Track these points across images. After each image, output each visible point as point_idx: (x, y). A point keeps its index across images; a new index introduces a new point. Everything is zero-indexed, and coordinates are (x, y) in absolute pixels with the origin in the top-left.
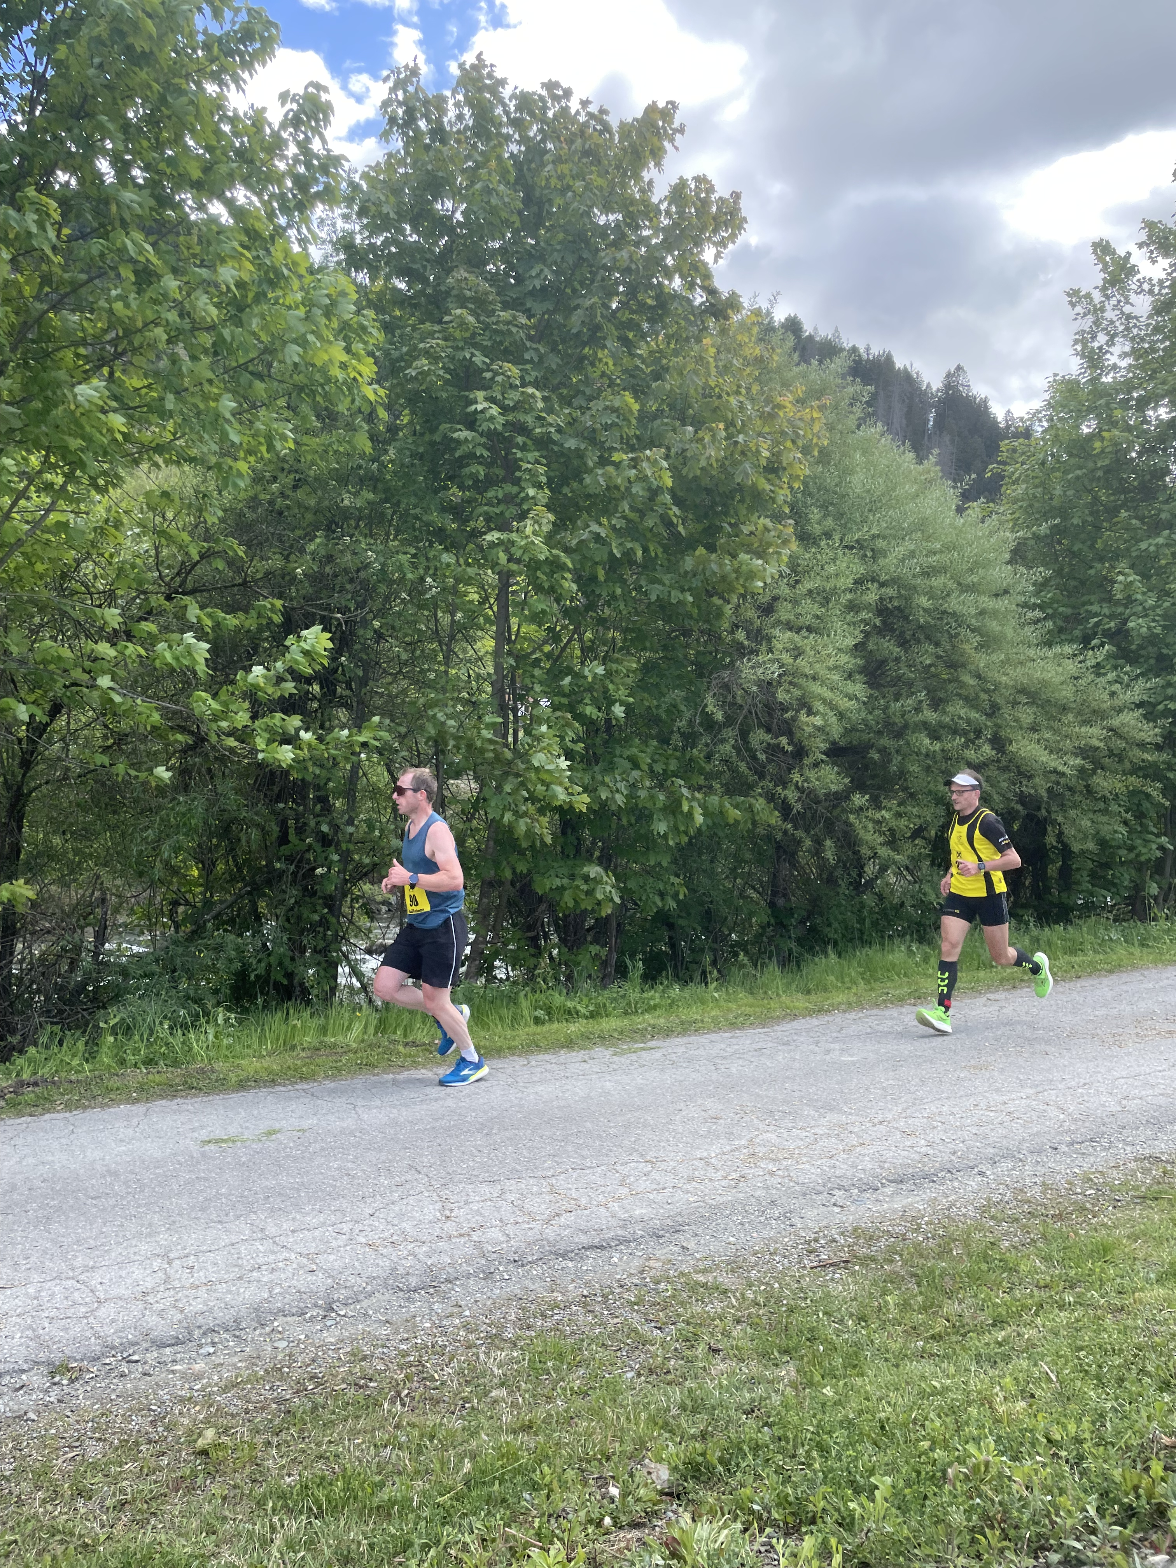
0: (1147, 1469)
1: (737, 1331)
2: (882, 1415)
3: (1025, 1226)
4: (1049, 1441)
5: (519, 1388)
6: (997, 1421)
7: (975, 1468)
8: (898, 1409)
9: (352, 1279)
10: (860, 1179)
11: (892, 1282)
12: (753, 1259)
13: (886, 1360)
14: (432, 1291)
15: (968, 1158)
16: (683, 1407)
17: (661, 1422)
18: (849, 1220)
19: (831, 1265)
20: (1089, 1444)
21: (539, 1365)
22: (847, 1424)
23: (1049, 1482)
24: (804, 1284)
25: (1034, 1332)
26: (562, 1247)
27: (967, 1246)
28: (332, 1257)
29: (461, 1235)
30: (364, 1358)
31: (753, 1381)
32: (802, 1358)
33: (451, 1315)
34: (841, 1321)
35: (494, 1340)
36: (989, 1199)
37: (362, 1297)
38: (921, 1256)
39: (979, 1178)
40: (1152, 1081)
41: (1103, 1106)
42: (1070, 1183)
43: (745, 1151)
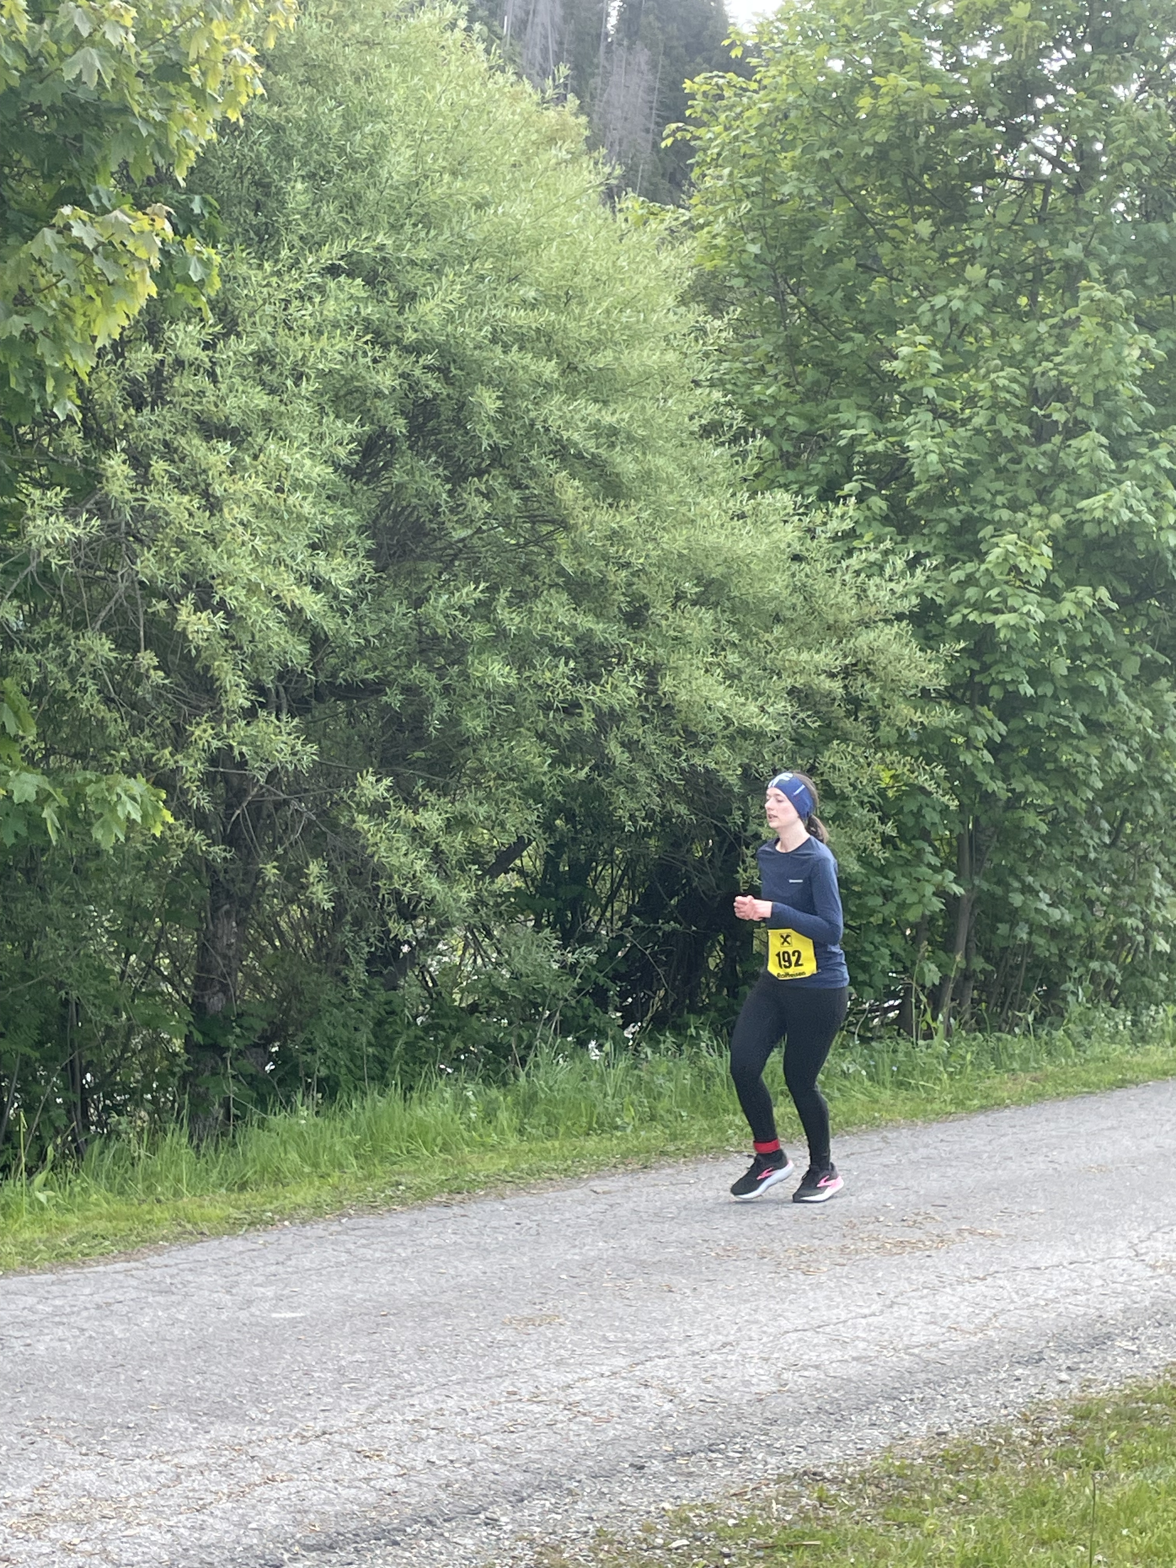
39: (483, 1532)
40: (846, 1334)
41: (747, 1383)
42: (648, 1529)
43: (24, 1509)
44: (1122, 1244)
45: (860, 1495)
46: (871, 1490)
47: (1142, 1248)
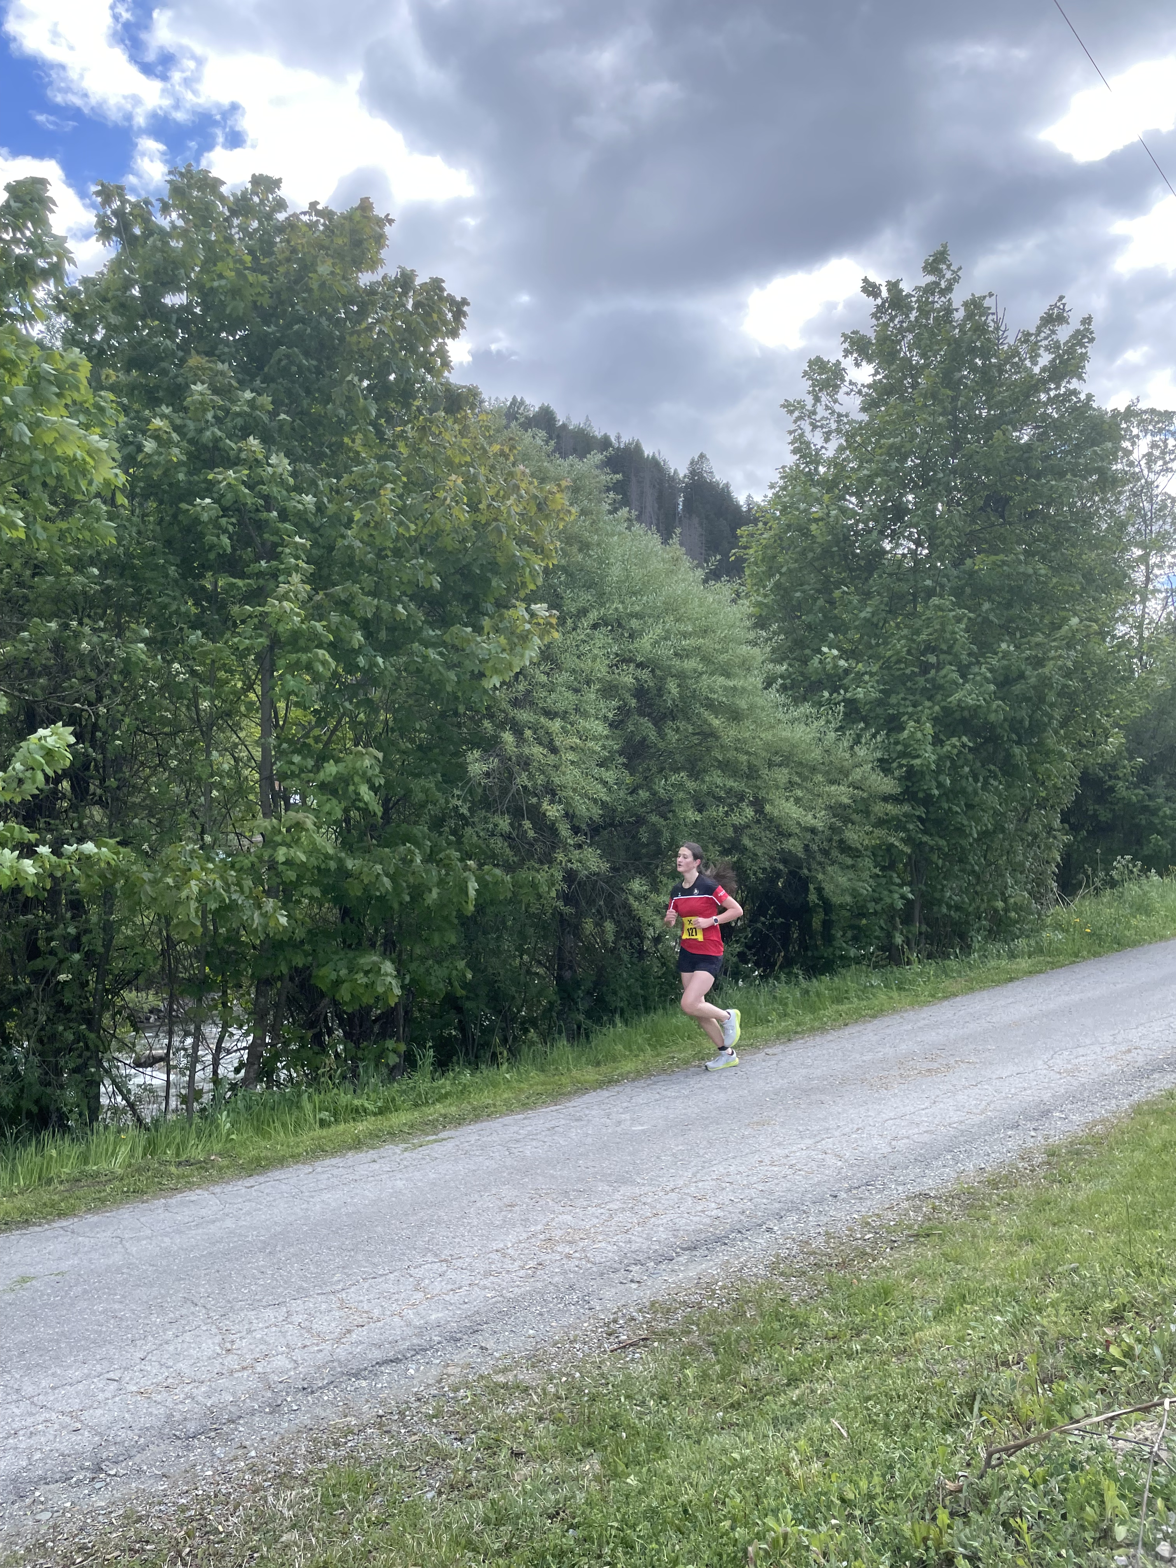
0: (934, 1519)
1: (540, 1430)
2: (684, 1498)
3: (812, 1278)
4: (843, 1500)
5: (311, 1528)
6: (794, 1488)
7: (775, 1543)
8: (700, 1490)
9: (122, 1434)
10: (655, 1251)
11: (690, 1354)
12: (553, 1350)
13: (688, 1437)
14: (213, 1434)
15: (756, 1217)
16: (486, 1521)
17: (463, 1542)
18: (645, 1295)
19: (631, 1345)
20: (880, 1499)
21: (333, 1500)
22: (652, 1514)
23: (844, 1547)
24: (605, 1369)
25: (825, 1386)
26: (354, 1365)
27: (759, 1306)
28: (99, 1412)
29: (244, 1368)
30: (139, 1519)
31: (557, 1481)
32: (606, 1447)
33: (236, 1458)
34: (643, 1403)
35: (283, 1480)
36: (777, 1256)
37: (133, 1452)
38: (717, 1322)
39: (767, 1235)
40: (917, 1119)
41: (876, 1149)
42: (850, 1229)
43: (542, 1237)
44: (1040, 1062)
45: (952, 1205)
46: (956, 1202)
47: (1051, 1063)
